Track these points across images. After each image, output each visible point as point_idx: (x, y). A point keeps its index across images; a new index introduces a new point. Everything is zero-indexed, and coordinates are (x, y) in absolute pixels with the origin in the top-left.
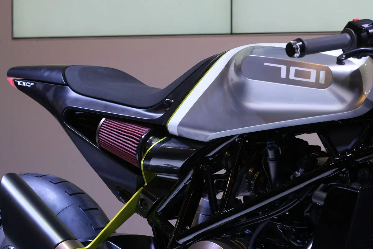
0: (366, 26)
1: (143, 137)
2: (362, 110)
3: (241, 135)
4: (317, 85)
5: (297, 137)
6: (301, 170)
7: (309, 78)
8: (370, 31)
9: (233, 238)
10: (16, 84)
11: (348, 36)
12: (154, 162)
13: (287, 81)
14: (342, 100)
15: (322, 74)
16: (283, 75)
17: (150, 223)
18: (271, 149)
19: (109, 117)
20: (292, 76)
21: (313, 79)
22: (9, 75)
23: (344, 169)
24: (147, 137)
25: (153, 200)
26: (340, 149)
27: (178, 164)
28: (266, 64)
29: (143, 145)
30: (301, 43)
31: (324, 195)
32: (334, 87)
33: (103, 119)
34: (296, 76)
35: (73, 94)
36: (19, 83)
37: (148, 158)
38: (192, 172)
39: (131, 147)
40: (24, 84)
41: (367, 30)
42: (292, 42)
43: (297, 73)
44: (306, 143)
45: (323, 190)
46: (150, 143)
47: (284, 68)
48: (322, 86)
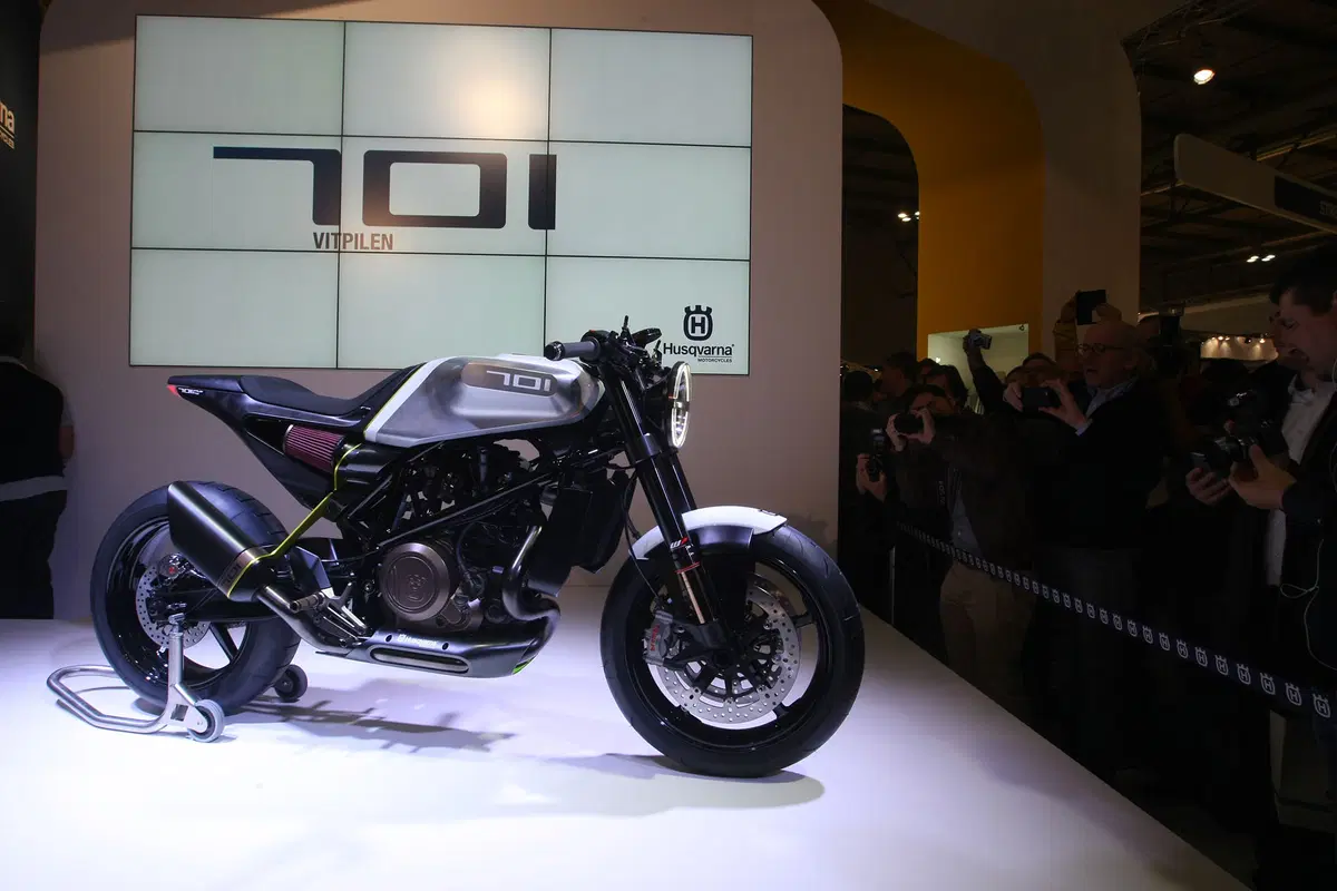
0: (604, 337)
1: (338, 443)
2: (577, 416)
3: (447, 441)
4: (541, 392)
5: (495, 443)
7: (533, 386)
10: (180, 392)
12: (351, 467)
13: (511, 388)
14: (558, 408)
15: (547, 382)
16: (507, 383)
17: (339, 526)
18: (481, 453)
19: (296, 424)
20: (516, 384)
21: (537, 387)
22: (170, 383)
23: (534, 468)
24: (342, 444)
25: (344, 505)
27: (376, 469)
28: (488, 372)
29: (339, 452)
32: (555, 395)
33: (291, 427)
34: (520, 384)
35: (250, 400)
36: (184, 391)
37: (344, 463)
38: (391, 477)
39: (327, 454)
40: (190, 391)
43: (522, 381)
44: (506, 448)
46: (346, 450)
47: (507, 376)
48: (546, 394)
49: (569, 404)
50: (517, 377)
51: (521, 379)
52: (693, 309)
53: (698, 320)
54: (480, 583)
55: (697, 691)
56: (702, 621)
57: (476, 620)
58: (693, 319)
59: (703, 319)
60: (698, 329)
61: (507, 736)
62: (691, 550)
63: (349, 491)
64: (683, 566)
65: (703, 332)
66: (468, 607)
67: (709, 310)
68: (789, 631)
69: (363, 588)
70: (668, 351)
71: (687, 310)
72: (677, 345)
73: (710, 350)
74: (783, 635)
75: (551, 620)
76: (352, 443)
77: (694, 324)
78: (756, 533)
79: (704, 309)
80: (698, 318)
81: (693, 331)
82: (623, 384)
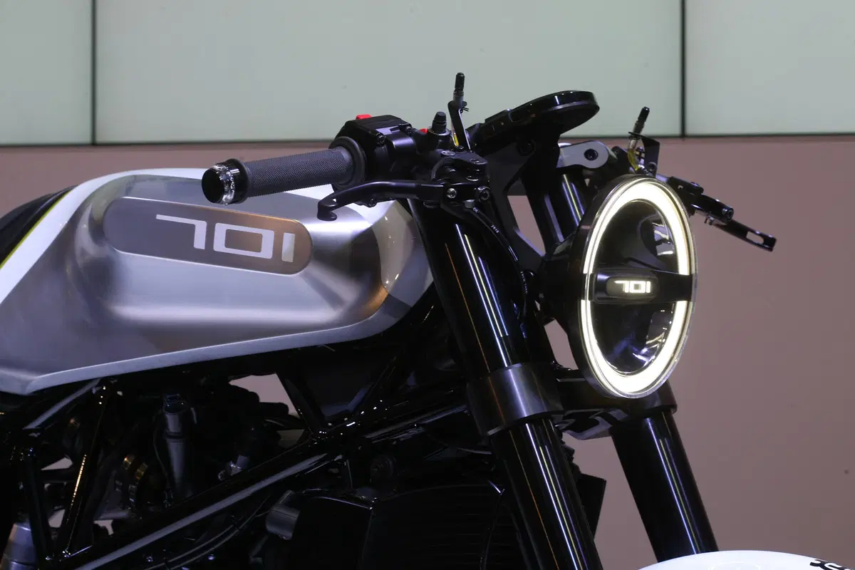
0: (386, 131)
2: (378, 321)
3: (104, 380)
4: (276, 265)
5: (233, 383)
6: (241, 459)
7: (259, 250)
8: (395, 143)
11: (345, 155)
13: (209, 256)
14: (333, 299)
15: (288, 240)
16: (199, 243)
18: (171, 411)
20: (219, 245)
21: (266, 252)
23: (339, 457)
26: (330, 411)
28: (159, 217)
30: (237, 171)
31: (293, 516)
32: (314, 270)
34: (228, 245)
41: (388, 140)
42: (217, 167)
43: (232, 239)
44: (254, 396)
45: (290, 505)
47: (201, 225)
48: (289, 269)
49: (348, 291)
50: (221, 229)
51: (229, 233)
82: (465, 242)
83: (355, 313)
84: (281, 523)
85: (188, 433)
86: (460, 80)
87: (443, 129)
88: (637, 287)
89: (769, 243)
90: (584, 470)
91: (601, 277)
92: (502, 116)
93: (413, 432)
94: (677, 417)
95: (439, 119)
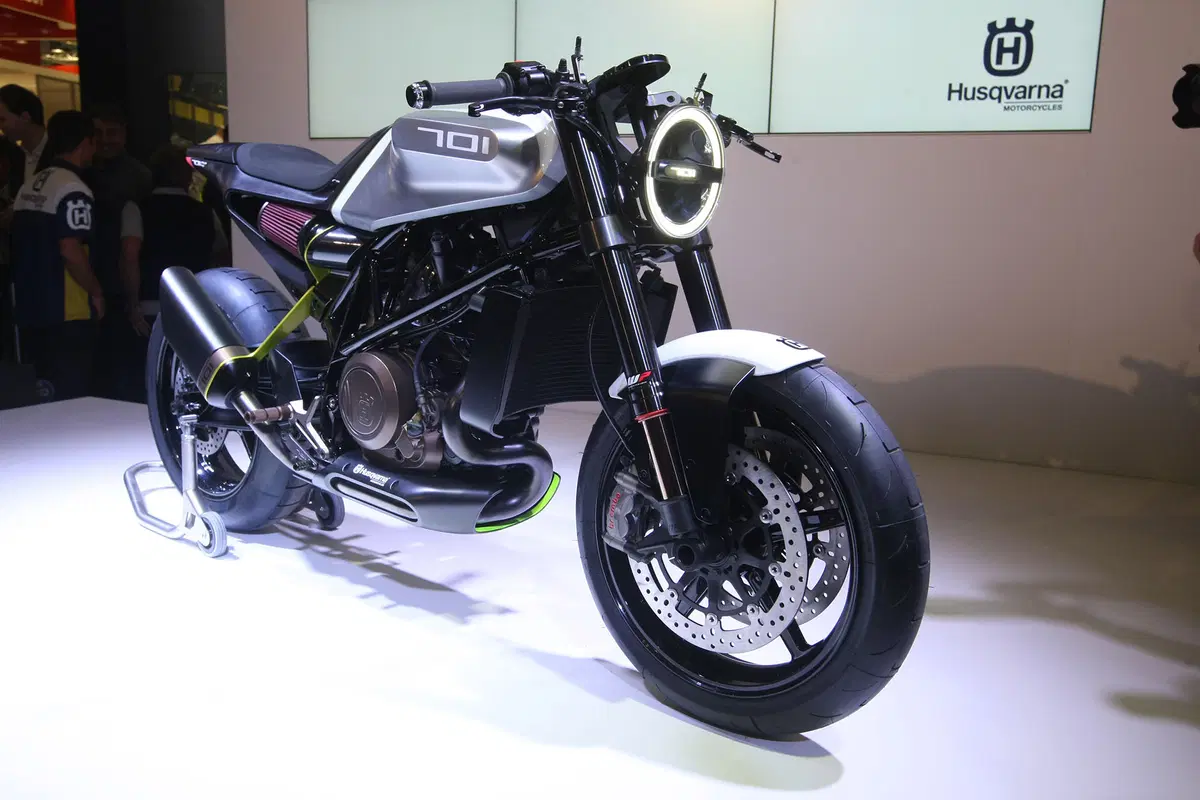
0: (527, 68)
1: (307, 222)
2: (540, 190)
4: (480, 156)
6: (474, 268)
7: (470, 147)
8: (532, 76)
9: (401, 350)
11: (502, 83)
12: (317, 256)
13: (445, 151)
15: (486, 140)
16: (440, 143)
17: (324, 328)
18: (434, 240)
19: (274, 201)
20: (450, 145)
21: (474, 149)
24: (311, 224)
25: (326, 300)
26: (512, 242)
27: (344, 259)
28: (419, 128)
29: (306, 233)
30: (426, 88)
31: (483, 300)
32: (501, 159)
33: (267, 203)
34: (454, 144)
35: (242, 176)
36: (195, 162)
37: (311, 252)
38: (360, 269)
39: (290, 235)
40: (200, 163)
41: (527, 74)
42: (415, 86)
43: (457, 141)
45: (483, 294)
46: (314, 233)
47: (440, 133)
48: (486, 158)
49: (522, 172)
50: (451, 135)
51: (455, 137)
52: (1001, 24)
53: (1009, 42)
54: (433, 408)
55: (672, 595)
56: (665, 497)
57: (433, 458)
58: (1001, 41)
59: (1017, 40)
60: (1008, 57)
61: (504, 611)
62: (658, 389)
63: (329, 284)
64: (643, 411)
65: (1015, 61)
66: (422, 440)
67: (1029, 24)
68: (794, 530)
69: (328, 403)
70: (955, 96)
71: (993, 28)
72: (969, 86)
73: (1026, 92)
74: (787, 532)
75: (536, 470)
76: (323, 225)
77: (1002, 50)
78: (757, 373)
79: (1020, 23)
80: (1009, 39)
81: (999, 61)
82: (583, 142)
83: (527, 185)
84: (476, 304)
85: (445, 253)
86: (579, 41)
87: (565, 70)
88: (685, 172)
89: (778, 158)
90: (666, 280)
91: (662, 165)
92: (612, 70)
93: (557, 255)
94: (713, 252)
95: (563, 64)
